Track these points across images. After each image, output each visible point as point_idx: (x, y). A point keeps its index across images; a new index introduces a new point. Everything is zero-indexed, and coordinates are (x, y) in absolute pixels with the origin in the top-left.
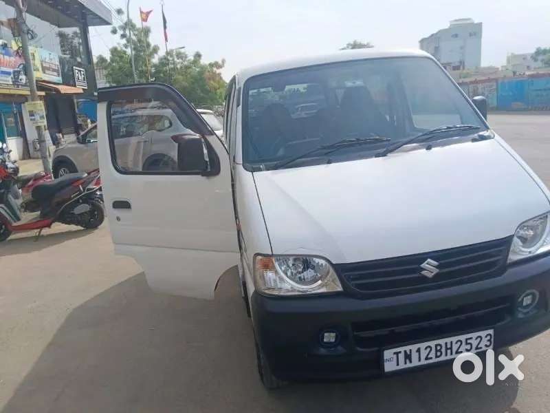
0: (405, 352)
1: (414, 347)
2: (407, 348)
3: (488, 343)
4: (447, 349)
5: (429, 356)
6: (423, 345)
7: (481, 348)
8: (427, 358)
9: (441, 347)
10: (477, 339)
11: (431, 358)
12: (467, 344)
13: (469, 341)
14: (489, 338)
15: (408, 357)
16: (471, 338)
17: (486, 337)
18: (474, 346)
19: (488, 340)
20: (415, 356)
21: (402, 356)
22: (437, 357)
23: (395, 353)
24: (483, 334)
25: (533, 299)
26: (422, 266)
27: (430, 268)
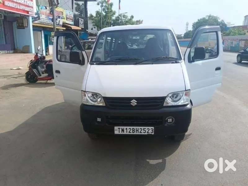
0: (122, 129)
1: (125, 127)
2: (123, 127)
3: (152, 132)
4: (136, 131)
5: (130, 132)
6: (128, 128)
7: (149, 133)
8: (129, 132)
9: (135, 129)
10: (147, 129)
11: (131, 133)
12: (144, 130)
13: (144, 129)
14: (152, 130)
15: (123, 130)
16: (145, 129)
17: (151, 129)
18: (147, 132)
19: (152, 131)
20: (125, 131)
21: (121, 130)
22: (133, 132)
23: (118, 128)
24: (150, 128)
25: (172, 120)
26: (131, 101)
27: (134, 103)
